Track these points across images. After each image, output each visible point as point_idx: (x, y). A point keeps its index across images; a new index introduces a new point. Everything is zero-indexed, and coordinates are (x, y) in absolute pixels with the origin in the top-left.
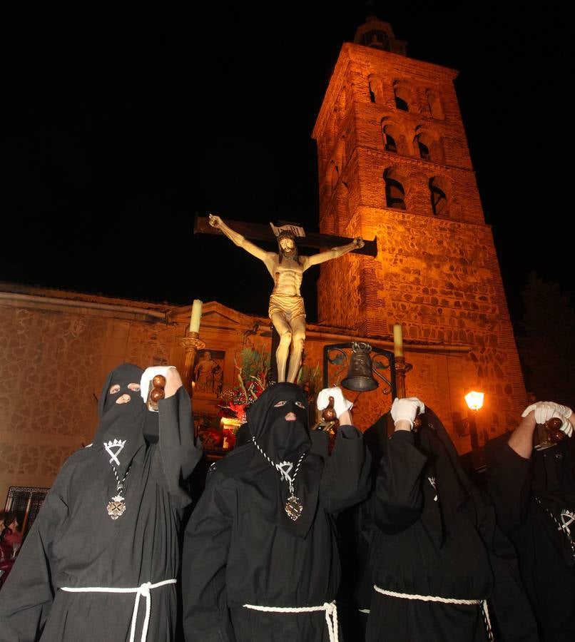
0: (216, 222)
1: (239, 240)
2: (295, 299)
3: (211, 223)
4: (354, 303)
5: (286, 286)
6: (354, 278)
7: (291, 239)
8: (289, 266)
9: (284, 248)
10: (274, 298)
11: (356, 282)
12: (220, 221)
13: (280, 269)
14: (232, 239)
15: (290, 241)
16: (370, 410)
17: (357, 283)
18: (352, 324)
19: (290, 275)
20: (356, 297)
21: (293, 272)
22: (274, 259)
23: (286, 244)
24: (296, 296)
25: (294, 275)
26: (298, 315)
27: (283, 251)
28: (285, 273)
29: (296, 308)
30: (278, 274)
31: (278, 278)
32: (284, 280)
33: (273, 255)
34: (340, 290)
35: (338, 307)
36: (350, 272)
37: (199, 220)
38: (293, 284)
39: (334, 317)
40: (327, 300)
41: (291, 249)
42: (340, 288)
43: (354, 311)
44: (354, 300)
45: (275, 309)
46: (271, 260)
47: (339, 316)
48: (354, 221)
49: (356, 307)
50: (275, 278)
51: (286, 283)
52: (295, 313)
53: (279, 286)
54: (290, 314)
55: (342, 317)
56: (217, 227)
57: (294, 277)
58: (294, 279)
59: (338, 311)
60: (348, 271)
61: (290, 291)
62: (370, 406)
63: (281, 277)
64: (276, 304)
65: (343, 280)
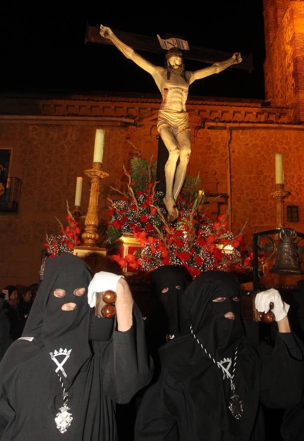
0: (106, 33)
1: (129, 53)
2: (182, 115)
3: (102, 34)
4: (290, 86)
5: (174, 102)
6: (290, 64)
7: (180, 56)
8: (176, 82)
9: (172, 64)
10: (163, 113)
11: (291, 67)
12: (111, 32)
13: (169, 86)
14: (122, 51)
15: (179, 58)
16: (295, 181)
17: (291, 69)
18: (289, 103)
19: (178, 92)
20: (291, 81)
21: (180, 88)
22: (162, 74)
23: (175, 61)
24: (182, 111)
25: (181, 92)
26: (183, 130)
27: (171, 67)
28: (173, 90)
29: (182, 122)
30: (166, 90)
31: (166, 93)
32: (173, 97)
33: (162, 70)
34: (280, 74)
35: (279, 88)
36: (287, 59)
37: (91, 29)
38: (180, 100)
39: (276, 96)
40: (271, 81)
41: (179, 66)
42: (280, 72)
43: (290, 92)
44: (290, 83)
45: (165, 125)
46: (159, 74)
47: (280, 96)
48: (288, 14)
49: (291, 89)
50: (163, 93)
51: (174, 99)
52: (181, 128)
53: (167, 101)
54: (176, 128)
55: (282, 97)
56: (108, 37)
57: (181, 94)
58: (180, 96)
59: (279, 91)
60: (285, 58)
61: (177, 107)
62: (295, 178)
63: (170, 93)
64: (165, 119)
65: (282, 64)
